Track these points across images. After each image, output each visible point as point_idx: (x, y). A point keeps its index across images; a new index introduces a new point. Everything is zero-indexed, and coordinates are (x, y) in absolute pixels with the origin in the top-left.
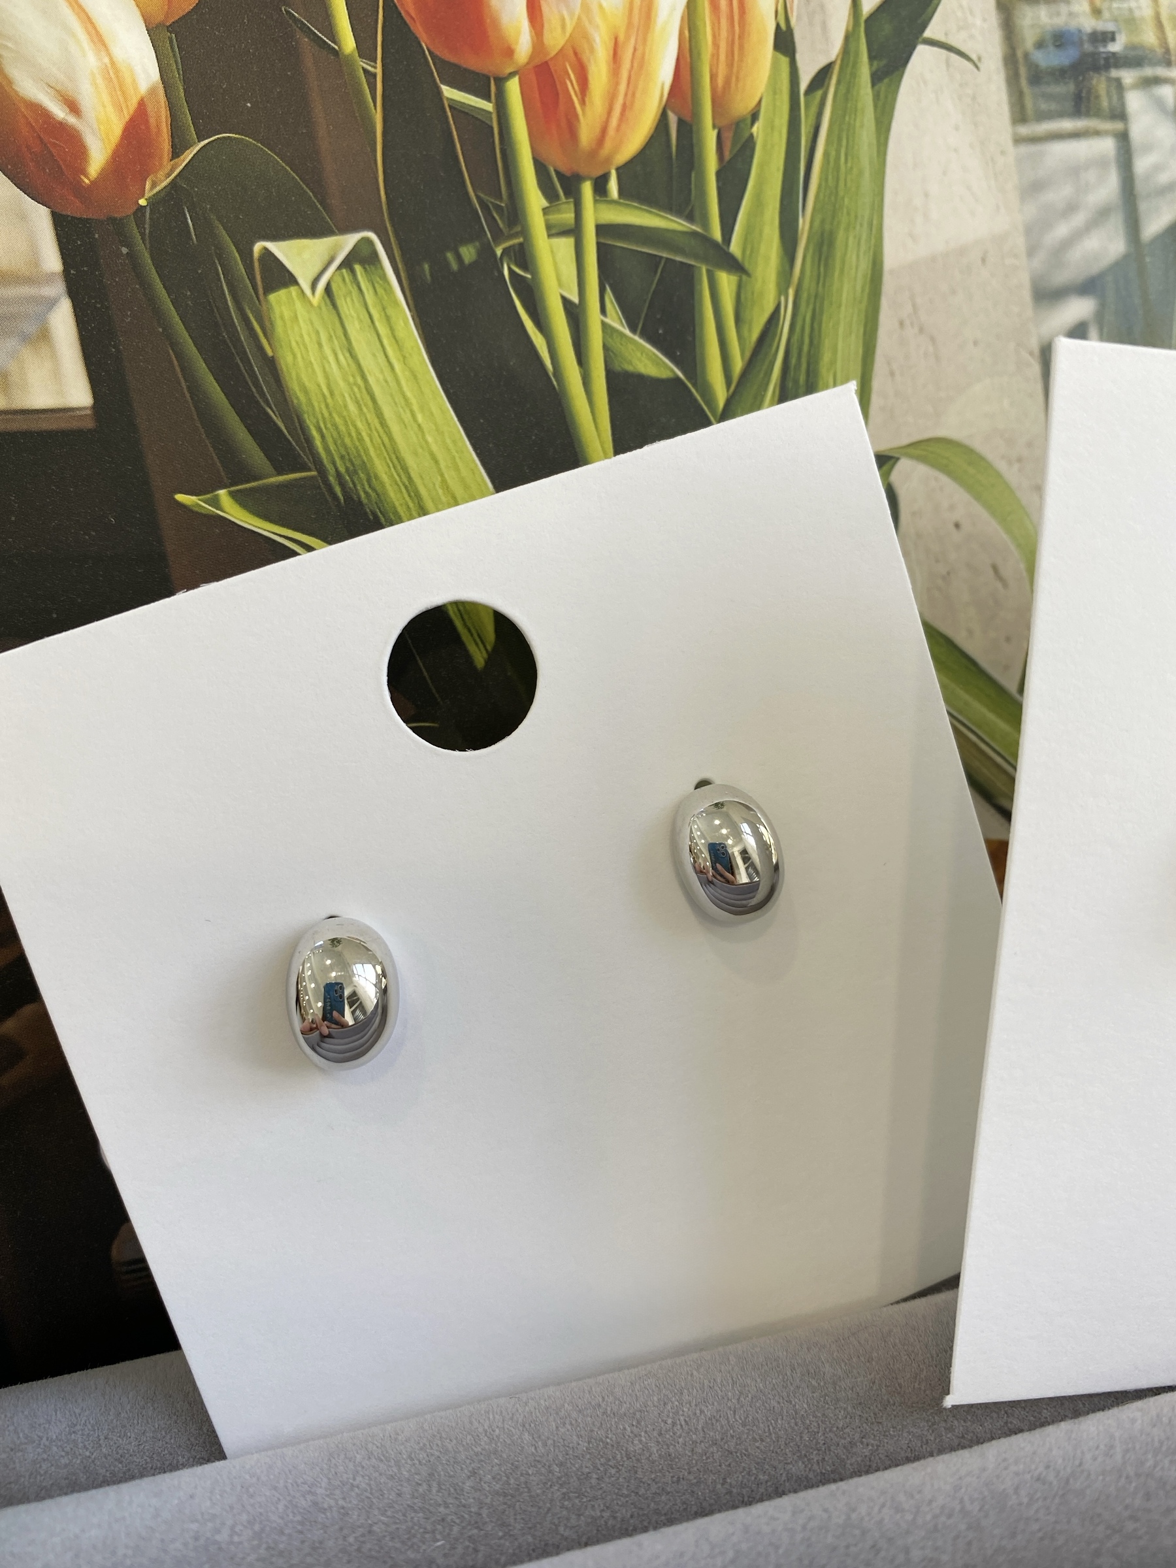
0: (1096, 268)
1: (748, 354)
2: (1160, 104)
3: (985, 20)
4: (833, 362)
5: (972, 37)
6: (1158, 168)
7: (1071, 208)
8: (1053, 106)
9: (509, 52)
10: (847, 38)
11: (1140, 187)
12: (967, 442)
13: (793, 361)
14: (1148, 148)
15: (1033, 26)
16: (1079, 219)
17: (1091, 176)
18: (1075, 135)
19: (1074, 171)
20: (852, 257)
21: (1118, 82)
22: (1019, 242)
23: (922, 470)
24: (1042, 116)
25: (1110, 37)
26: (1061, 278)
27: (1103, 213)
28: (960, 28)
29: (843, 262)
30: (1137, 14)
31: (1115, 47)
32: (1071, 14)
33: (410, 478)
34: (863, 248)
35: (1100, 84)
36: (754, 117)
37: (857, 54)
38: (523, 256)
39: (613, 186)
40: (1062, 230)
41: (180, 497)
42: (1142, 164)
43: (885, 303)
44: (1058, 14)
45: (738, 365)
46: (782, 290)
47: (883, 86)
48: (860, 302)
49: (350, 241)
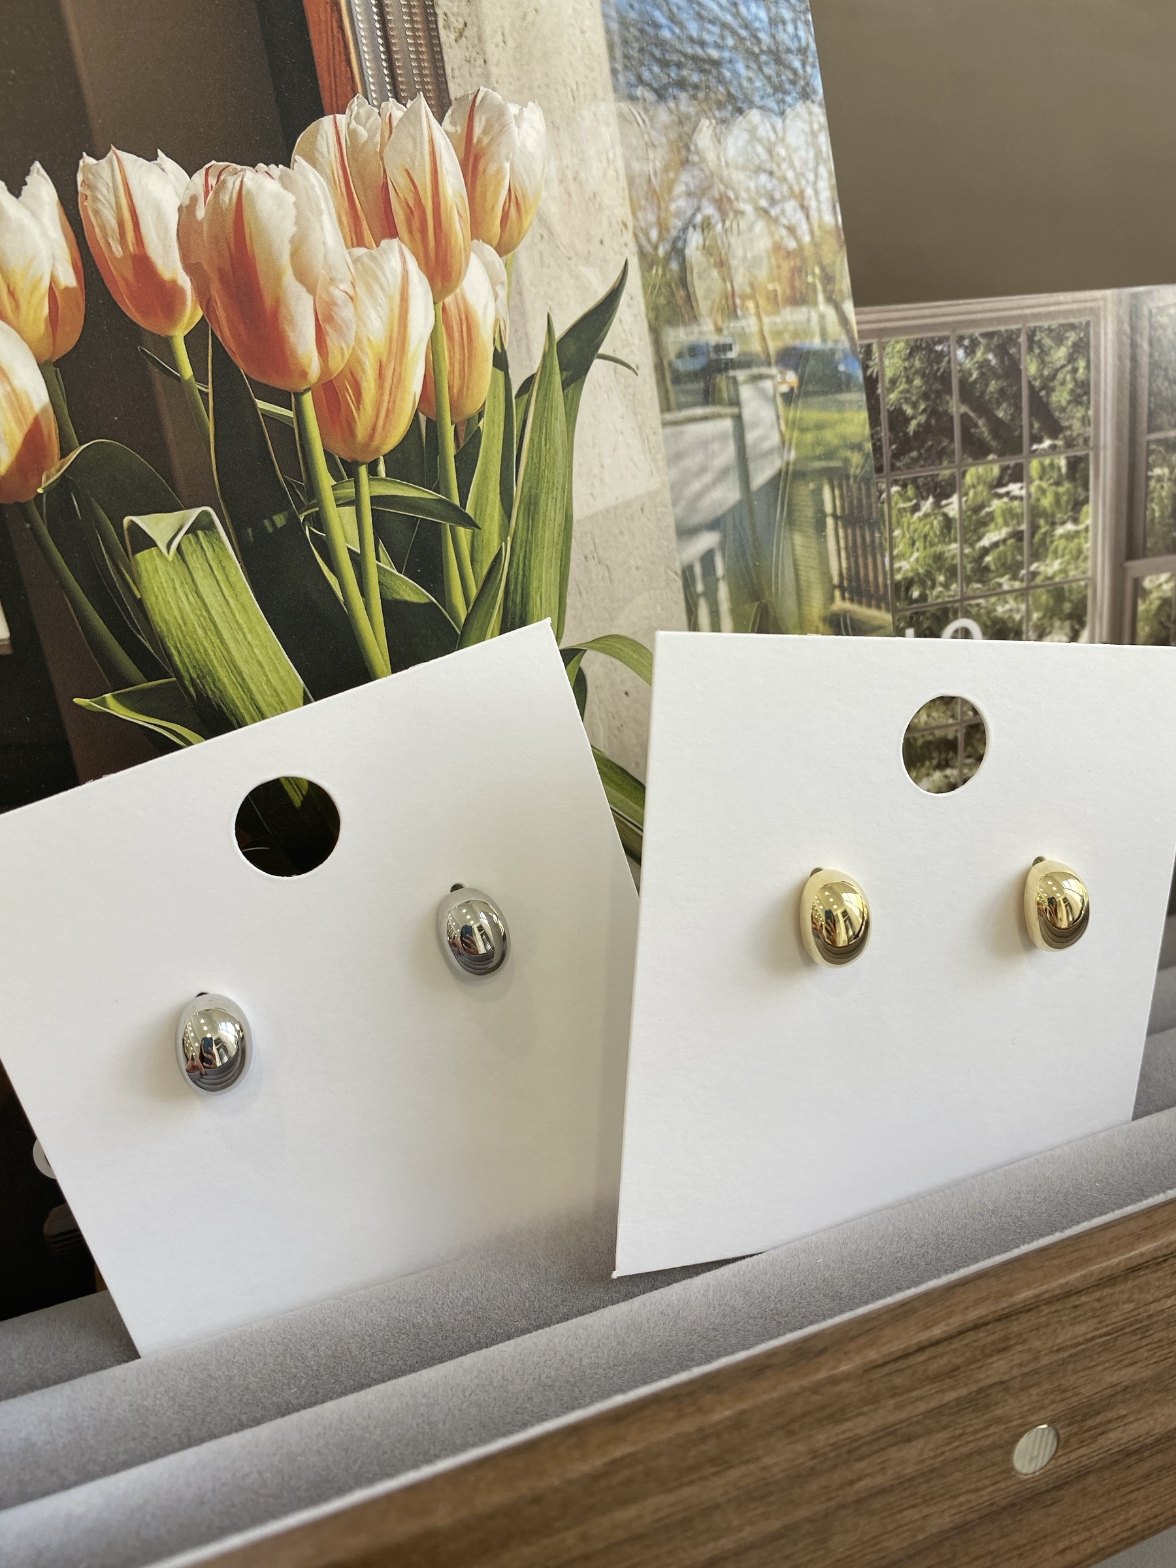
0: (719, 512)
1: (480, 584)
2: (762, 393)
3: (641, 339)
4: (539, 587)
5: (632, 352)
6: (762, 439)
7: (703, 470)
8: (689, 399)
9: (304, 375)
10: (544, 357)
11: (750, 452)
12: (632, 637)
13: (512, 587)
14: (755, 425)
15: (674, 343)
16: (708, 478)
17: (716, 446)
18: (705, 418)
19: (704, 443)
20: (551, 513)
21: (734, 379)
22: (667, 495)
23: (602, 657)
24: (681, 407)
25: (729, 347)
26: (698, 518)
27: (724, 473)
28: (624, 346)
29: (545, 516)
30: (747, 330)
31: (731, 355)
32: (701, 333)
33: (243, 679)
34: (559, 505)
35: (721, 381)
36: (480, 415)
37: (552, 368)
38: (319, 521)
39: (382, 468)
40: (696, 486)
41: (76, 700)
42: (751, 437)
43: (574, 543)
44: (692, 333)
45: (474, 592)
46: (503, 539)
47: (570, 390)
48: (558, 543)
49: (195, 513)
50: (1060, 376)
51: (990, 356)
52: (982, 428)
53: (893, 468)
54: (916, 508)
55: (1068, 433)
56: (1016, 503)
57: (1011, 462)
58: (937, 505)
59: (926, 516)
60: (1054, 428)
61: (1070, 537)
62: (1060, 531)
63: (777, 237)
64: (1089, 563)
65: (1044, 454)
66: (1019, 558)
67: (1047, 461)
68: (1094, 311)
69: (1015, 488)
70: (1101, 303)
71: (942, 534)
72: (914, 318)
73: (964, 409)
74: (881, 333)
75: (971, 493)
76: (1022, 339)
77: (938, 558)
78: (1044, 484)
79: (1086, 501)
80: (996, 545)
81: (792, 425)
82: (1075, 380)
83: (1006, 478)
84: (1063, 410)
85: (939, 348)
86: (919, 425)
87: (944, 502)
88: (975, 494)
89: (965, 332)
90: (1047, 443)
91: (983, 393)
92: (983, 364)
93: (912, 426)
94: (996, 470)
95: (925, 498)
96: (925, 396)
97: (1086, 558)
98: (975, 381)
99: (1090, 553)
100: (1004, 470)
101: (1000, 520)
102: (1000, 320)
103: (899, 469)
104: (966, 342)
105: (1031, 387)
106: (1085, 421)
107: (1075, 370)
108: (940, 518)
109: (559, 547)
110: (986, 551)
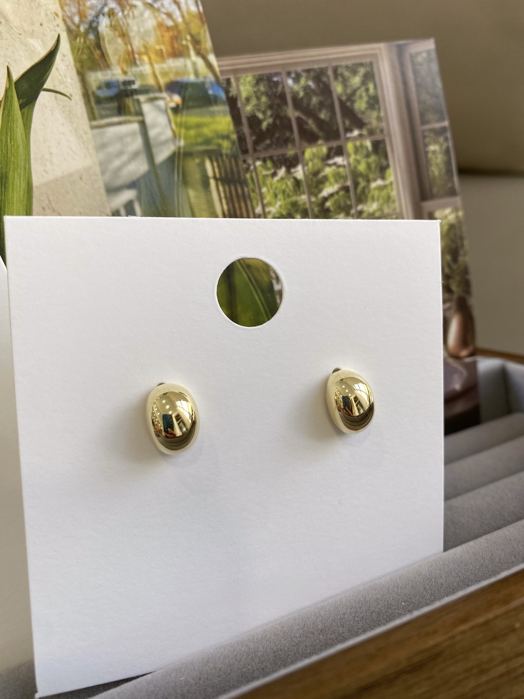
0: (135, 177)
2: (158, 108)
3: (72, 79)
5: (67, 87)
6: (159, 134)
7: (120, 153)
8: (108, 112)
10: (6, 91)
11: (152, 142)
14: (154, 126)
15: (95, 81)
16: (125, 158)
17: (129, 139)
18: (120, 123)
19: (121, 138)
20: (17, 182)
21: (138, 101)
22: (97, 169)
24: (102, 117)
25: (133, 82)
26: (119, 182)
27: (135, 155)
28: (61, 84)
29: (13, 184)
30: (144, 72)
31: (135, 87)
32: (113, 75)
34: (22, 178)
35: (129, 102)
37: (12, 97)
40: (117, 163)
42: (152, 133)
43: (34, 200)
44: (107, 75)
47: (26, 110)
48: (23, 201)
50: (358, 93)
51: (311, 83)
52: (311, 124)
53: (255, 150)
54: (274, 174)
55: (369, 127)
56: (341, 170)
57: (334, 144)
58: (288, 171)
59: (282, 179)
60: (359, 124)
61: (381, 188)
62: (373, 185)
63: (160, 19)
64: (397, 204)
65: (354, 139)
66: (348, 203)
67: (358, 143)
68: (374, 56)
69: (339, 160)
70: (378, 51)
71: (295, 190)
72: (256, 62)
73: (297, 114)
74: (235, 72)
75: (310, 164)
76: (330, 73)
77: (294, 204)
78: (358, 157)
79: (388, 166)
80: (331, 195)
81: (180, 125)
82: (369, 96)
83: (332, 154)
84: (363, 113)
85: (275, 79)
86: (269, 125)
87: (293, 170)
88: (313, 165)
89: (292, 69)
90: (356, 133)
91: (309, 104)
92: (306, 88)
93: (264, 125)
94: (324, 150)
95: (280, 168)
96: (271, 107)
97: (394, 201)
98: (302, 98)
99: (396, 198)
100: (330, 149)
101: (332, 180)
102: (313, 62)
103: (260, 151)
104: (293, 75)
105: (340, 101)
106: (379, 119)
107: (367, 90)
108: (292, 180)
109: (25, 203)
110: (325, 199)
